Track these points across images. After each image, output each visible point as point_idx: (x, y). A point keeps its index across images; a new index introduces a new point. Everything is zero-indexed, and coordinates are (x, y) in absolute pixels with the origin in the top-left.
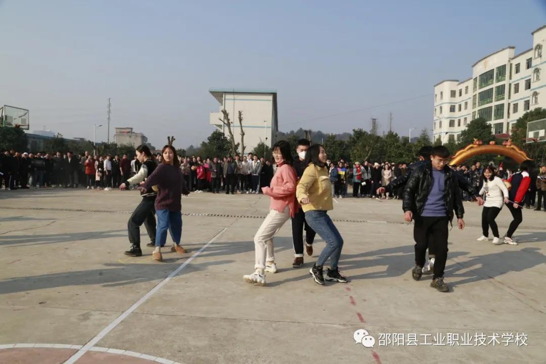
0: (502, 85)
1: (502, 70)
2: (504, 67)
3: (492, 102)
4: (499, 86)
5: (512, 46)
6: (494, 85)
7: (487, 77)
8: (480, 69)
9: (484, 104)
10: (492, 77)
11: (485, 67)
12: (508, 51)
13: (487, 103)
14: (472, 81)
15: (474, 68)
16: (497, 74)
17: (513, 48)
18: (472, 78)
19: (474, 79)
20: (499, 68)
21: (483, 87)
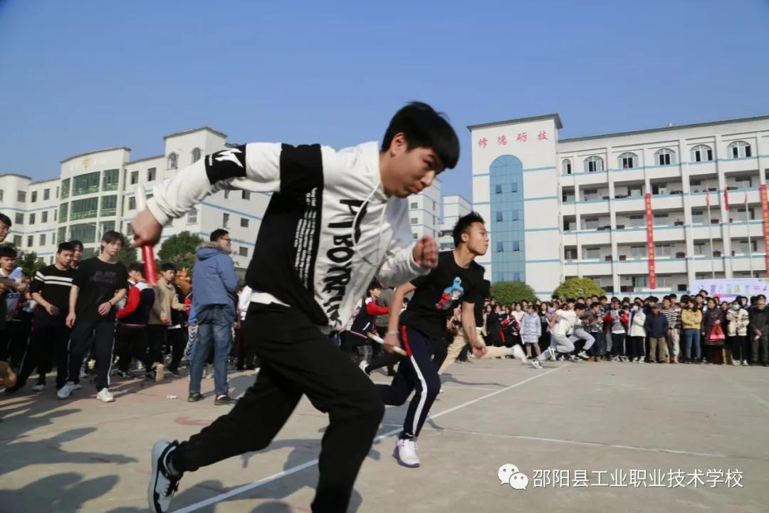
0: (112, 196)
1: (112, 176)
2: (116, 172)
3: (95, 216)
4: (107, 197)
5: (128, 147)
6: (100, 194)
7: (86, 181)
8: (75, 168)
9: (81, 218)
10: (96, 182)
11: (86, 167)
12: (122, 152)
13: (86, 217)
14: (59, 183)
15: (64, 166)
16: (105, 179)
17: (128, 150)
18: (59, 179)
19: (64, 181)
20: (107, 172)
21: (79, 194)
